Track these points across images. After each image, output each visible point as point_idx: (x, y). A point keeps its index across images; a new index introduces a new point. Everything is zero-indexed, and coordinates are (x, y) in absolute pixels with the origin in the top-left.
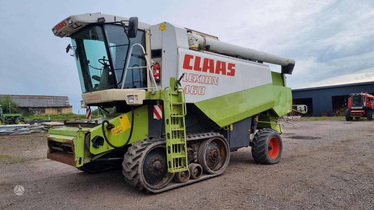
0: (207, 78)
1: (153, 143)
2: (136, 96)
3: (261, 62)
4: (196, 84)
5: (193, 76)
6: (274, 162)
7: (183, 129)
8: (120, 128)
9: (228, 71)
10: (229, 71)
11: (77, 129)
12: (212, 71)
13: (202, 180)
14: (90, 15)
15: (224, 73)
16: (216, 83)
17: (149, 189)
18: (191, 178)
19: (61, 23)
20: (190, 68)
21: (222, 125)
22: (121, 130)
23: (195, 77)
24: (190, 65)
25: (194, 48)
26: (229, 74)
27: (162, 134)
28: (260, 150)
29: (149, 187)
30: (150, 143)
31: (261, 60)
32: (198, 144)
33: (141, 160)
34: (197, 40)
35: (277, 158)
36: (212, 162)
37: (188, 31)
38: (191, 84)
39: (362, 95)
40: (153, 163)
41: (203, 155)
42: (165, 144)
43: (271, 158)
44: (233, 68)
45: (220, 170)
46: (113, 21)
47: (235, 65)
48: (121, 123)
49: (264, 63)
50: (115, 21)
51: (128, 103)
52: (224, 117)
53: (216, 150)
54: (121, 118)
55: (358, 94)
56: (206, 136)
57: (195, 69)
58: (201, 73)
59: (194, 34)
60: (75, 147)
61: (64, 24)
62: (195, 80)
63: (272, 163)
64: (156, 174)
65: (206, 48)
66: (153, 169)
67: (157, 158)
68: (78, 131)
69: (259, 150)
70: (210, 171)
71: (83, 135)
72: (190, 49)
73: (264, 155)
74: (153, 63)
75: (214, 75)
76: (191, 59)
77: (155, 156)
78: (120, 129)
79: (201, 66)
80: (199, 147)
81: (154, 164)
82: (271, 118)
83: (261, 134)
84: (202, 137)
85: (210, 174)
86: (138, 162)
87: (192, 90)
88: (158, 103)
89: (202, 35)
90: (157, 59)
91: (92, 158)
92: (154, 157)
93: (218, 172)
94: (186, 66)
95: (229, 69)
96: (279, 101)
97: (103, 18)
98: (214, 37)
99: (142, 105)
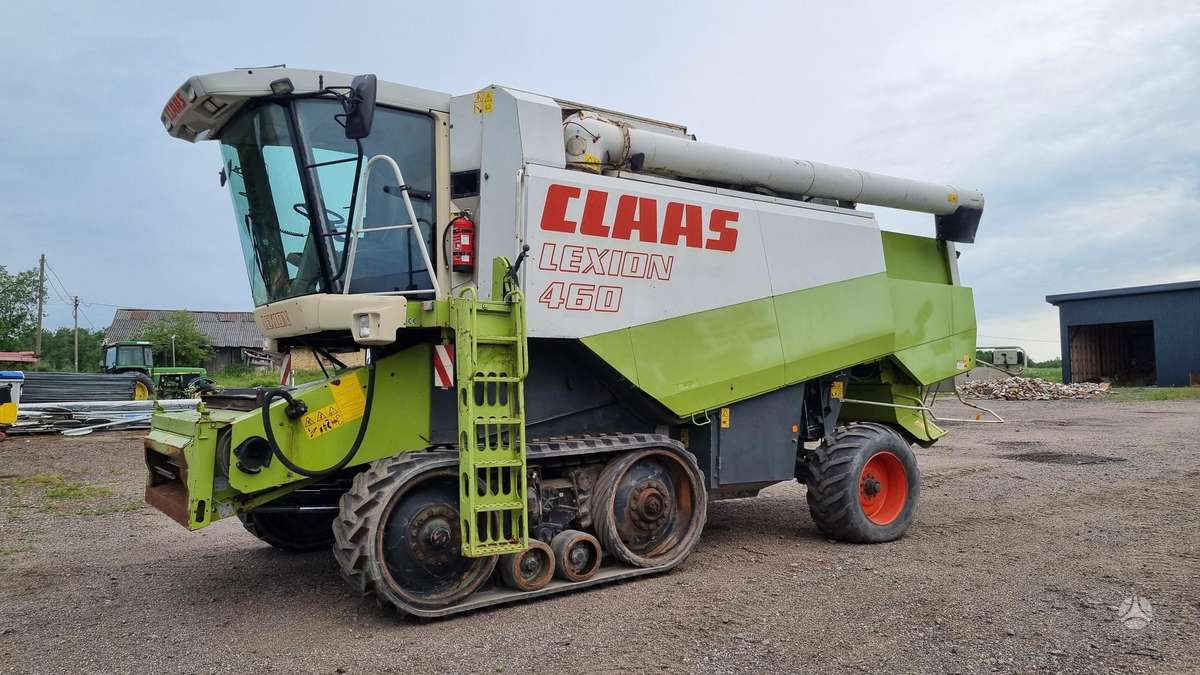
0: (630, 257)
1: (419, 461)
2: (376, 315)
3: (849, 204)
4: (590, 278)
5: (575, 254)
6: (882, 536)
7: (517, 421)
8: (331, 414)
9: (708, 234)
10: (716, 236)
12: (648, 236)
13: (598, 586)
14: (250, 72)
15: (695, 241)
16: (663, 274)
17: (402, 606)
18: (559, 576)
19: (174, 101)
20: (569, 227)
21: (684, 409)
22: (336, 421)
23: (585, 255)
24: (568, 217)
25: (584, 165)
26: (712, 245)
28: (831, 494)
29: (404, 600)
31: (848, 196)
32: (592, 468)
33: (375, 514)
34: (597, 139)
35: (895, 524)
36: (640, 528)
37: (567, 113)
38: (568, 278)
40: (422, 524)
41: (604, 506)
42: (456, 467)
43: (877, 524)
44: (729, 224)
45: (669, 556)
46: (316, 88)
47: (737, 214)
48: (337, 399)
49: (860, 207)
51: (356, 338)
52: (692, 382)
53: (657, 489)
54: (337, 383)
56: (617, 445)
57: (585, 230)
58: (610, 242)
59: (589, 122)
60: (189, 470)
61: (182, 103)
62: (583, 265)
63: (873, 538)
64: (431, 561)
66: (423, 544)
67: (436, 510)
68: (197, 422)
69: (826, 492)
70: (630, 555)
71: (212, 435)
72: (569, 167)
73: (843, 512)
74: (455, 214)
75: (658, 248)
76: (571, 201)
77: (432, 504)
78: (332, 419)
79: (609, 218)
80: (597, 479)
81: (426, 529)
82: (894, 390)
83: (837, 440)
84: (602, 447)
85: (630, 565)
86: (368, 519)
87: (574, 296)
88: (446, 336)
89: (620, 120)
90: (467, 202)
91: (243, 504)
92: (427, 504)
93: (661, 564)
94: (554, 219)
95: (714, 226)
96: (920, 334)
97: (287, 81)
98: (670, 126)
99: (394, 343)
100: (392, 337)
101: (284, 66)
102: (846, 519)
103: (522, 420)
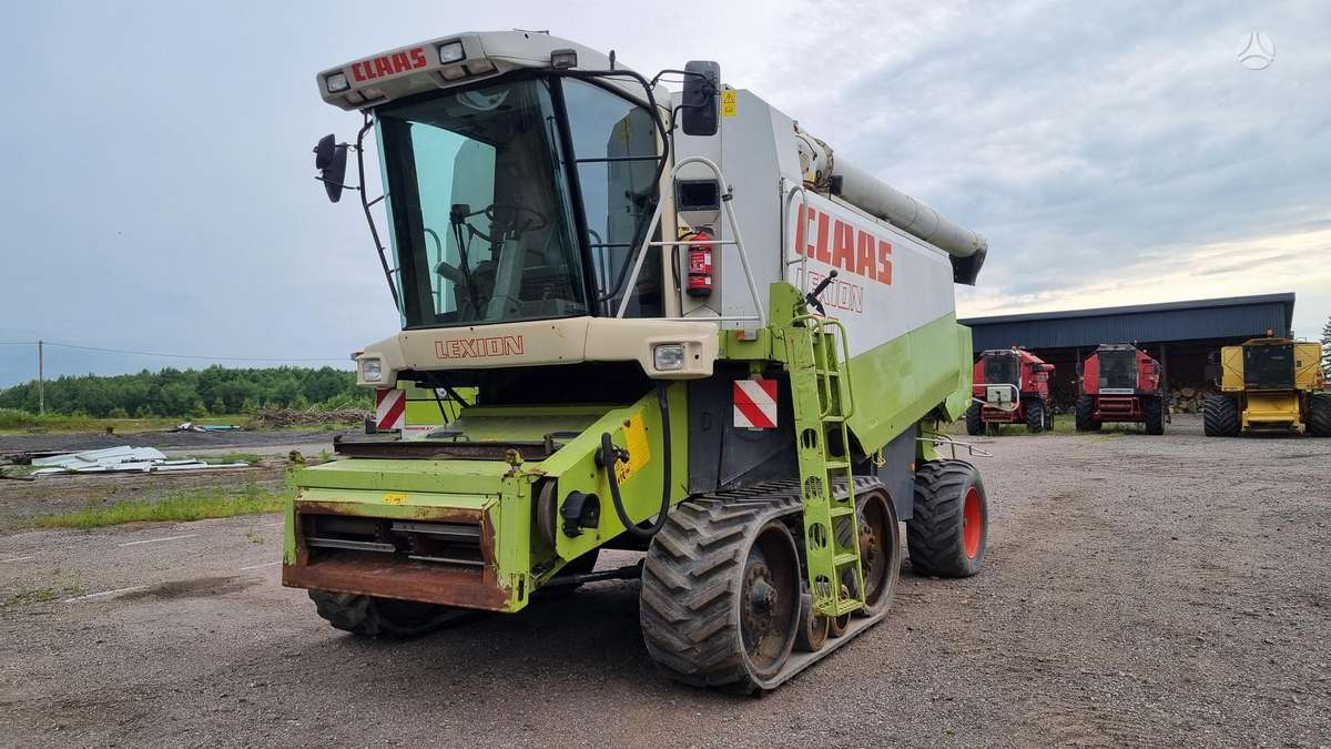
0: (842, 287)
1: (757, 513)
5: (814, 281)
6: (975, 569)
7: (846, 465)
9: (880, 267)
10: (882, 268)
11: (505, 467)
12: (850, 265)
13: (851, 641)
14: (526, 36)
15: (872, 273)
16: (858, 307)
17: (756, 679)
19: (395, 57)
20: (811, 252)
21: (868, 448)
22: (628, 470)
24: (810, 241)
25: (811, 184)
26: (880, 277)
27: (719, 482)
28: (941, 531)
29: (754, 672)
30: (752, 515)
31: (927, 234)
33: (736, 576)
34: (816, 156)
35: (978, 557)
39: (1016, 355)
40: (750, 587)
42: (799, 516)
43: (970, 558)
44: (887, 257)
45: (882, 603)
46: (607, 67)
47: (890, 247)
48: (629, 443)
50: (612, 66)
51: (650, 371)
52: (875, 421)
53: (870, 533)
54: (628, 424)
55: (1003, 352)
57: (818, 257)
60: (496, 537)
63: (970, 572)
65: (830, 183)
66: (752, 607)
67: (759, 568)
68: (506, 476)
69: (936, 530)
71: (527, 491)
72: (807, 187)
73: (954, 547)
74: (684, 229)
75: (855, 278)
76: (811, 222)
77: (753, 561)
78: (626, 467)
79: (830, 246)
81: (755, 591)
83: (937, 477)
85: (864, 616)
86: (729, 583)
88: (759, 370)
90: (701, 216)
93: (880, 610)
95: (880, 259)
99: (712, 377)
100: (709, 371)
101: (547, 32)
102: (956, 554)
103: (848, 464)
